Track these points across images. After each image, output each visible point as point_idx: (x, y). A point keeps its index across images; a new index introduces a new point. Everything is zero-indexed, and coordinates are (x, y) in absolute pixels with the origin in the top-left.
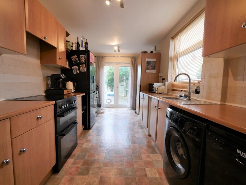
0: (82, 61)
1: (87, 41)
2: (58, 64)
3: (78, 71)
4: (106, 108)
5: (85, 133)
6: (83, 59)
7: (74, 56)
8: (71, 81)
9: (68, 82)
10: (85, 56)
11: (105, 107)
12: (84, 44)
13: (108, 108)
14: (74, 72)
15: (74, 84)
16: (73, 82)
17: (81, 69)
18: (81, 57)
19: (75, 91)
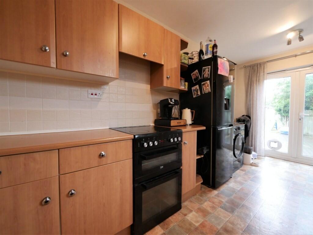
0: (205, 76)
1: (215, 42)
2: (165, 85)
3: (199, 93)
4: (266, 158)
5: (204, 192)
6: (207, 72)
7: (195, 71)
8: (189, 109)
9: (184, 110)
10: (210, 67)
11: (264, 155)
12: (210, 49)
13: (272, 159)
14: (194, 95)
15: (192, 113)
16: (191, 110)
17: (203, 89)
18: (204, 71)
19: (193, 122)
